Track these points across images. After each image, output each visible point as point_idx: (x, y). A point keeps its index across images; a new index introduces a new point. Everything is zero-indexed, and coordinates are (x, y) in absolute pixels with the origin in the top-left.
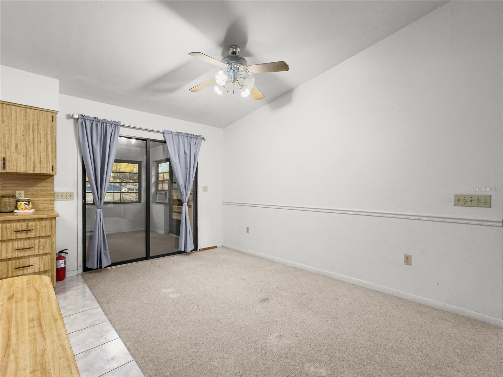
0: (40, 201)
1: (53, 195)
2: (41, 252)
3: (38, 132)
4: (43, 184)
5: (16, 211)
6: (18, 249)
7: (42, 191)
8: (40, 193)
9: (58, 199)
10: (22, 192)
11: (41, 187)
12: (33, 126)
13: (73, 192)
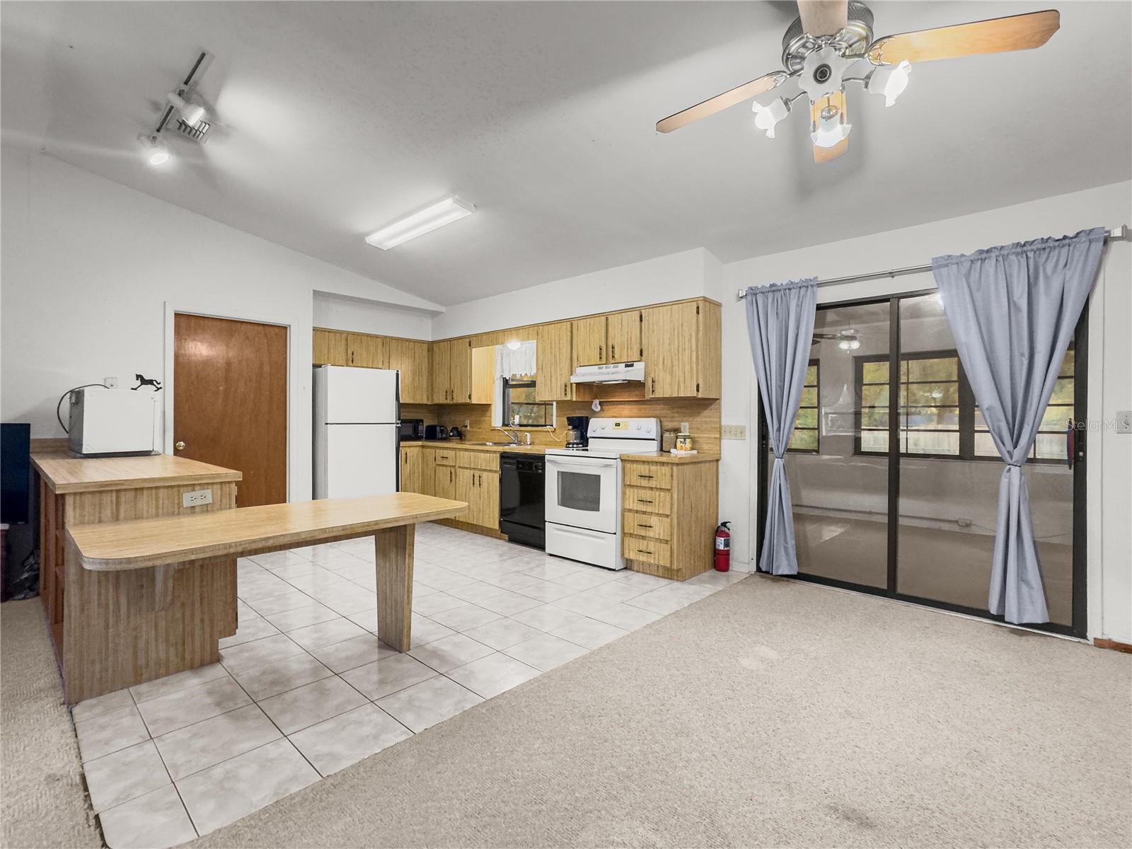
0: (705, 438)
1: (720, 430)
2: (661, 512)
3: (682, 335)
4: (706, 413)
5: (673, 451)
6: (641, 501)
7: (706, 423)
8: (705, 426)
9: (726, 437)
10: (687, 424)
11: (706, 417)
12: (678, 329)
13: (745, 427)
